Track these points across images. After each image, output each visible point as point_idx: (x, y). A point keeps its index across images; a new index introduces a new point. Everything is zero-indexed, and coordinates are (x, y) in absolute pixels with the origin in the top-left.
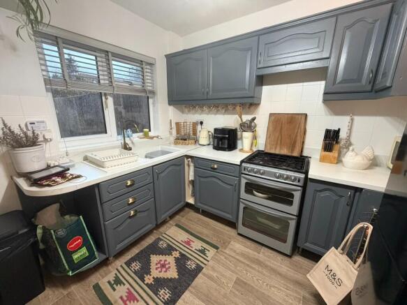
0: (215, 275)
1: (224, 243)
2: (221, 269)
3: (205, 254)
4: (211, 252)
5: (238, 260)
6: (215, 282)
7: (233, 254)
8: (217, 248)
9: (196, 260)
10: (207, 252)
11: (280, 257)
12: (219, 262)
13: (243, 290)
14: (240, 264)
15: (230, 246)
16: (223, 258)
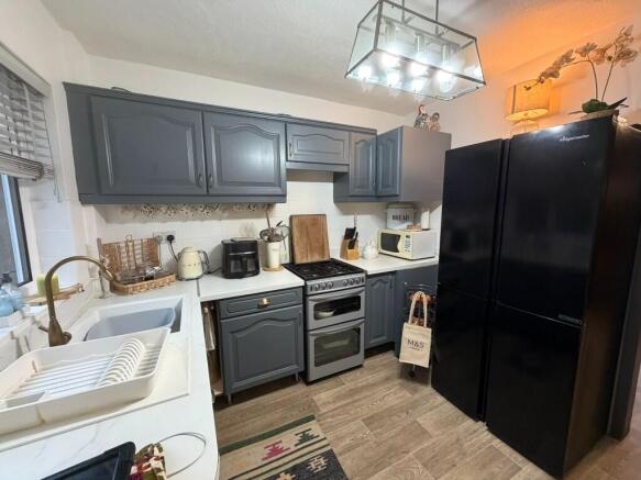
0: (348, 441)
1: (309, 406)
2: (343, 430)
3: (312, 437)
4: (314, 428)
5: (341, 407)
6: (357, 446)
7: (332, 407)
8: (311, 418)
9: (314, 454)
10: (311, 433)
11: (357, 373)
12: (333, 427)
13: (376, 423)
14: (348, 408)
15: (319, 403)
16: (330, 420)
